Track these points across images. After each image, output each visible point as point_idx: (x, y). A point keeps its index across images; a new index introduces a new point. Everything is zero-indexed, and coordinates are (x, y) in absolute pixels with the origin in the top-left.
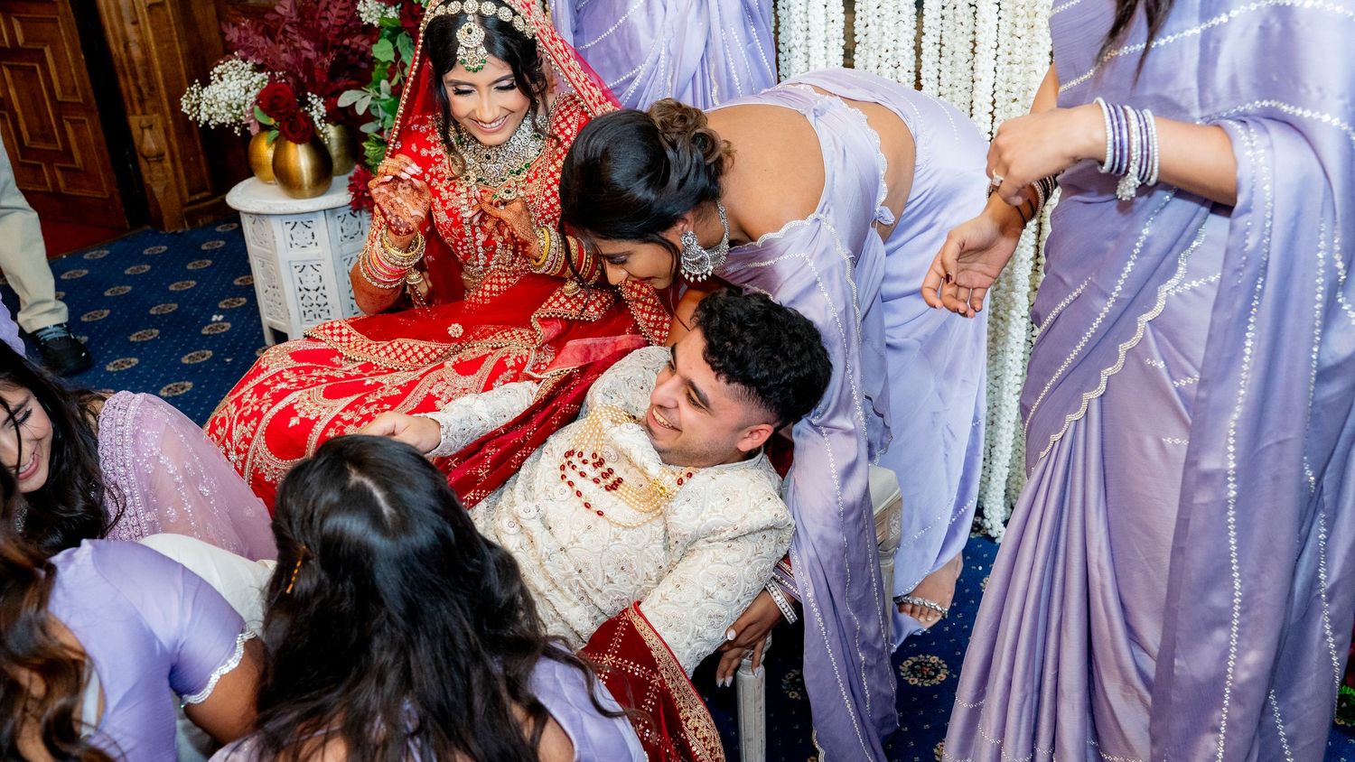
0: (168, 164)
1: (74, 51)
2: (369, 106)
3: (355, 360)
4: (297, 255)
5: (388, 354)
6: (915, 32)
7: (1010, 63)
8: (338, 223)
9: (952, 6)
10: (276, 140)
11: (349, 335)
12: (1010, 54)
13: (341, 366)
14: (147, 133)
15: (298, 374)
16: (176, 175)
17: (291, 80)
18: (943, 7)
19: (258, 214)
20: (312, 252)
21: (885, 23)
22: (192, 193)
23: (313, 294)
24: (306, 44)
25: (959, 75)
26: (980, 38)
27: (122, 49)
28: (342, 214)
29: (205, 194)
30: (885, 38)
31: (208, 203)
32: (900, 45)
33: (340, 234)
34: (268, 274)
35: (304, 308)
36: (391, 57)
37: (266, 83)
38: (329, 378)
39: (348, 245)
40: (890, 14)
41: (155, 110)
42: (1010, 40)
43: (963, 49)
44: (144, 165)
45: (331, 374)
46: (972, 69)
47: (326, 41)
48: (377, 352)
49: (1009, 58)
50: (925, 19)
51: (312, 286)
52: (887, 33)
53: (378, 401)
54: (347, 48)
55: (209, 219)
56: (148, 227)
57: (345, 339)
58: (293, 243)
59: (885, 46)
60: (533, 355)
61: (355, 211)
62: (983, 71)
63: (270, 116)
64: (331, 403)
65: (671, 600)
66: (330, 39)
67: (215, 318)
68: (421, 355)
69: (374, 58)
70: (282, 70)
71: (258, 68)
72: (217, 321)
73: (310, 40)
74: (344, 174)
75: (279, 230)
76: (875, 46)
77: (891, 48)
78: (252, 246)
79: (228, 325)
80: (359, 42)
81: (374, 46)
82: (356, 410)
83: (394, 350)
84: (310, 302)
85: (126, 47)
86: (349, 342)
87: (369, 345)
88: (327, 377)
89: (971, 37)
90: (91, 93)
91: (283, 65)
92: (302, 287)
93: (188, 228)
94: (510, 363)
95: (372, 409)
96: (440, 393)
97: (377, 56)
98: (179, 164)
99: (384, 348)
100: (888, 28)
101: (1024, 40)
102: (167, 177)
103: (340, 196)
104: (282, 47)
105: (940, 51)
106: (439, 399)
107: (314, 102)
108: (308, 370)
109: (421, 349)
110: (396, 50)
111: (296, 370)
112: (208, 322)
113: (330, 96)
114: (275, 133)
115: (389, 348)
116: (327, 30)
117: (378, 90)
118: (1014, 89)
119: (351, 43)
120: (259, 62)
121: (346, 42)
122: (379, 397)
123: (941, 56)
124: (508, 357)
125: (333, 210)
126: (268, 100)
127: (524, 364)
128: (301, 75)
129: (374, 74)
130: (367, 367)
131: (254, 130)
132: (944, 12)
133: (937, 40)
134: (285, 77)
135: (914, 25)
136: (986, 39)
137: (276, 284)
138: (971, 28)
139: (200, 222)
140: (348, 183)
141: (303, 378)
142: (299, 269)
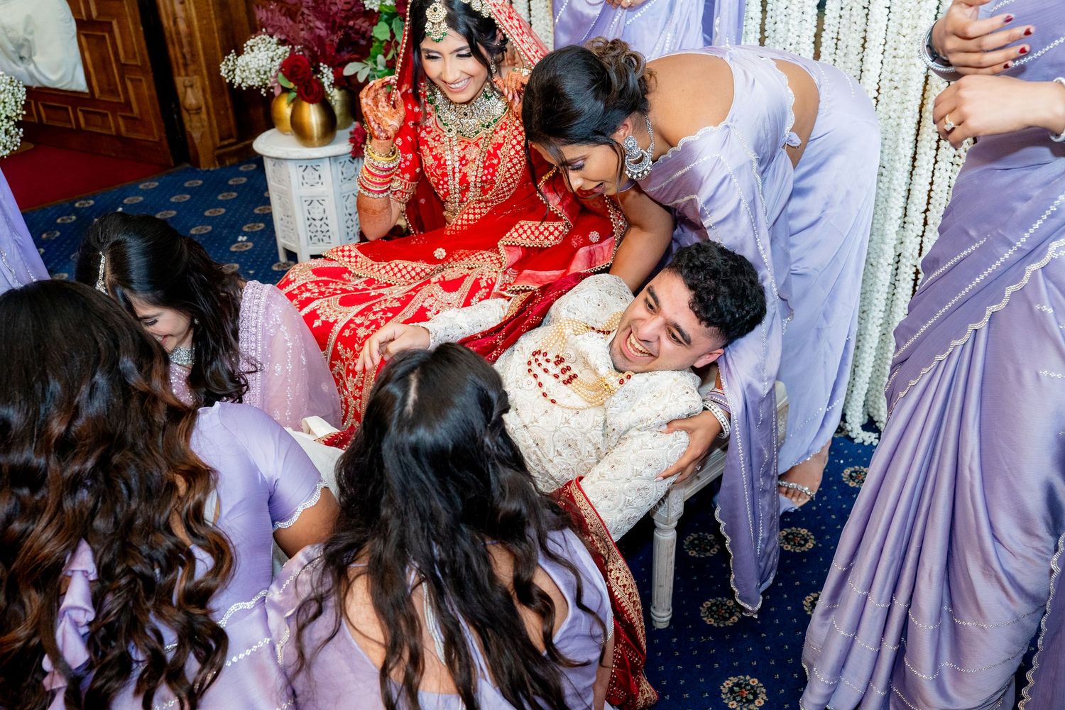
0: (204, 116)
1: (135, 24)
2: (368, 75)
3: (361, 277)
4: (307, 191)
5: (387, 272)
6: (815, 30)
7: (894, 57)
8: (339, 167)
9: (849, 7)
10: (293, 100)
11: (356, 257)
12: (895, 49)
13: (350, 281)
14: (189, 91)
15: (319, 286)
16: (210, 124)
17: (307, 53)
18: (842, 9)
19: (277, 159)
20: (319, 189)
21: (791, 22)
22: (222, 139)
23: (318, 223)
24: (318, 24)
25: (850, 65)
26: (870, 36)
27: (171, 23)
28: (343, 161)
29: (231, 141)
30: (790, 34)
31: (234, 148)
32: (802, 40)
33: (341, 177)
34: (284, 206)
35: (310, 234)
36: (387, 36)
37: (287, 55)
38: (344, 291)
39: (347, 185)
40: (796, 14)
41: (195, 72)
42: (896, 38)
43: (856, 44)
44: (186, 116)
45: (344, 287)
46: (861, 60)
47: (335, 22)
48: (379, 271)
49: (894, 53)
50: (825, 18)
51: (318, 217)
52: (792, 30)
53: (382, 310)
54: (351, 28)
55: (235, 160)
56: (188, 165)
57: (353, 260)
58: (304, 182)
59: (790, 40)
60: (500, 277)
61: (354, 158)
62: (872, 63)
63: (290, 81)
64: (345, 309)
65: (607, 477)
66: (338, 20)
67: (240, 238)
68: (413, 273)
69: (373, 37)
70: (300, 44)
71: (282, 43)
72: (242, 241)
73: (323, 21)
74: (345, 128)
75: (293, 171)
76: (781, 40)
77: (794, 42)
78: (272, 183)
79: (250, 245)
80: (361, 23)
81: (375, 27)
82: (366, 316)
83: (392, 269)
84: (316, 229)
85: (175, 22)
86: (356, 262)
87: (372, 265)
88: (341, 289)
89: (863, 34)
90: (147, 59)
91: (301, 41)
92: (310, 217)
93: (218, 167)
94: (483, 284)
95: (379, 316)
96: (430, 306)
97: (377, 36)
98: (213, 116)
99: (384, 267)
100: (793, 26)
101: (908, 38)
102: (203, 126)
103: (342, 146)
104: (301, 26)
105: (836, 44)
106: (430, 310)
107: (325, 71)
108: (326, 283)
109: (413, 269)
110: (391, 31)
111: (317, 283)
112: (235, 241)
113: (338, 66)
114: (294, 95)
115: (388, 268)
116: (336, 14)
117: (375, 63)
118: (896, 78)
119: (354, 24)
120: (283, 37)
121: (351, 23)
122: (383, 307)
123: (836, 49)
124: (481, 278)
125: (336, 157)
126: (290, 68)
127: (493, 284)
128: (316, 49)
129: (372, 50)
130: (370, 282)
131: (277, 92)
132: (842, 13)
133: (835, 35)
134: (302, 50)
135: (815, 23)
136: (876, 38)
137: (289, 214)
138: (864, 26)
139: (228, 163)
140: (349, 136)
141: (323, 289)
142: (308, 203)
